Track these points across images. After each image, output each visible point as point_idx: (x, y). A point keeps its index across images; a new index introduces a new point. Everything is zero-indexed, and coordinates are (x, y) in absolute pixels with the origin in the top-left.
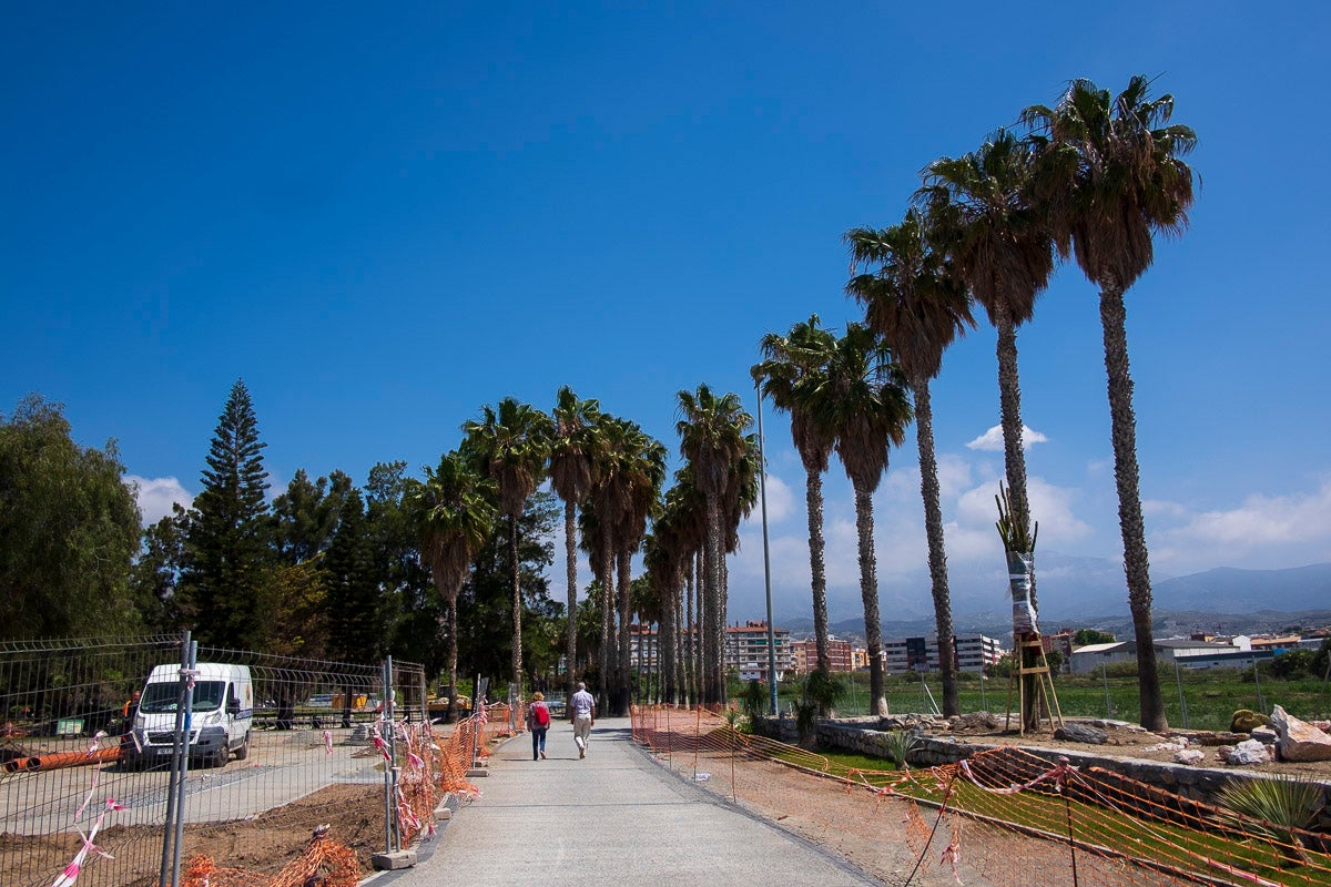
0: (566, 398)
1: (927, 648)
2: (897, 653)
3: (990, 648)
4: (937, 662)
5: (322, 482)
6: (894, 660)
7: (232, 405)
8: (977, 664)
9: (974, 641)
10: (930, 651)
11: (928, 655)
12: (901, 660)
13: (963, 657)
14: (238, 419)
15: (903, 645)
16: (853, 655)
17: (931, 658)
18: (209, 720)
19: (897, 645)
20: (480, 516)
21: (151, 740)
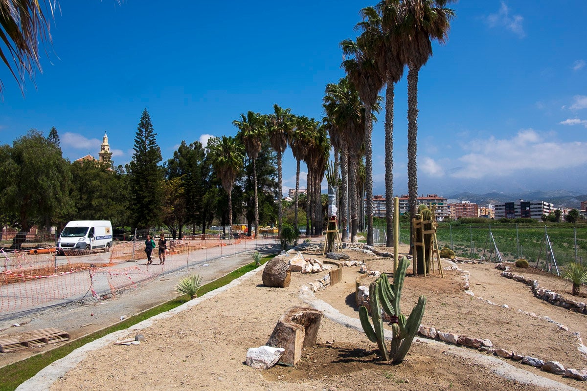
0: (277, 109)
1: (515, 207)
2: (500, 209)
3: (548, 208)
4: (520, 214)
5: (191, 145)
6: (499, 213)
7: (143, 119)
8: (539, 215)
9: (539, 204)
10: (517, 208)
11: (515, 210)
12: (502, 213)
13: (532, 211)
14: (145, 124)
15: (503, 206)
16: (479, 210)
17: (517, 212)
18: (82, 240)
19: (500, 206)
20: (237, 160)
21: (62, 246)
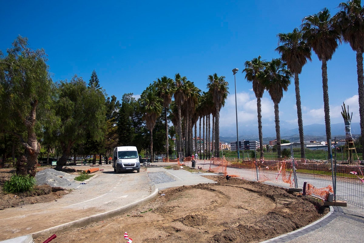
0: (178, 76)
1: (241, 144)
2: (234, 145)
3: (257, 144)
4: (244, 148)
6: (233, 147)
7: (92, 77)
8: (254, 148)
9: (254, 142)
10: (242, 145)
11: (242, 146)
12: (235, 147)
13: (251, 146)
14: (94, 81)
15: (235, 143)
16: (222, 146)
17: (242, 147)
19: (233, 143)
20: (159, 108)
